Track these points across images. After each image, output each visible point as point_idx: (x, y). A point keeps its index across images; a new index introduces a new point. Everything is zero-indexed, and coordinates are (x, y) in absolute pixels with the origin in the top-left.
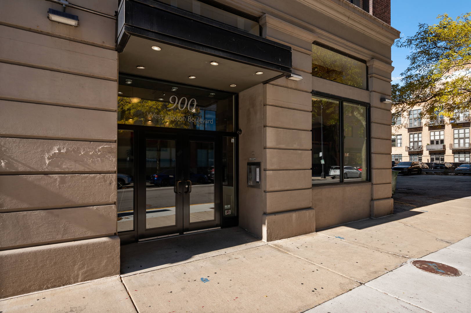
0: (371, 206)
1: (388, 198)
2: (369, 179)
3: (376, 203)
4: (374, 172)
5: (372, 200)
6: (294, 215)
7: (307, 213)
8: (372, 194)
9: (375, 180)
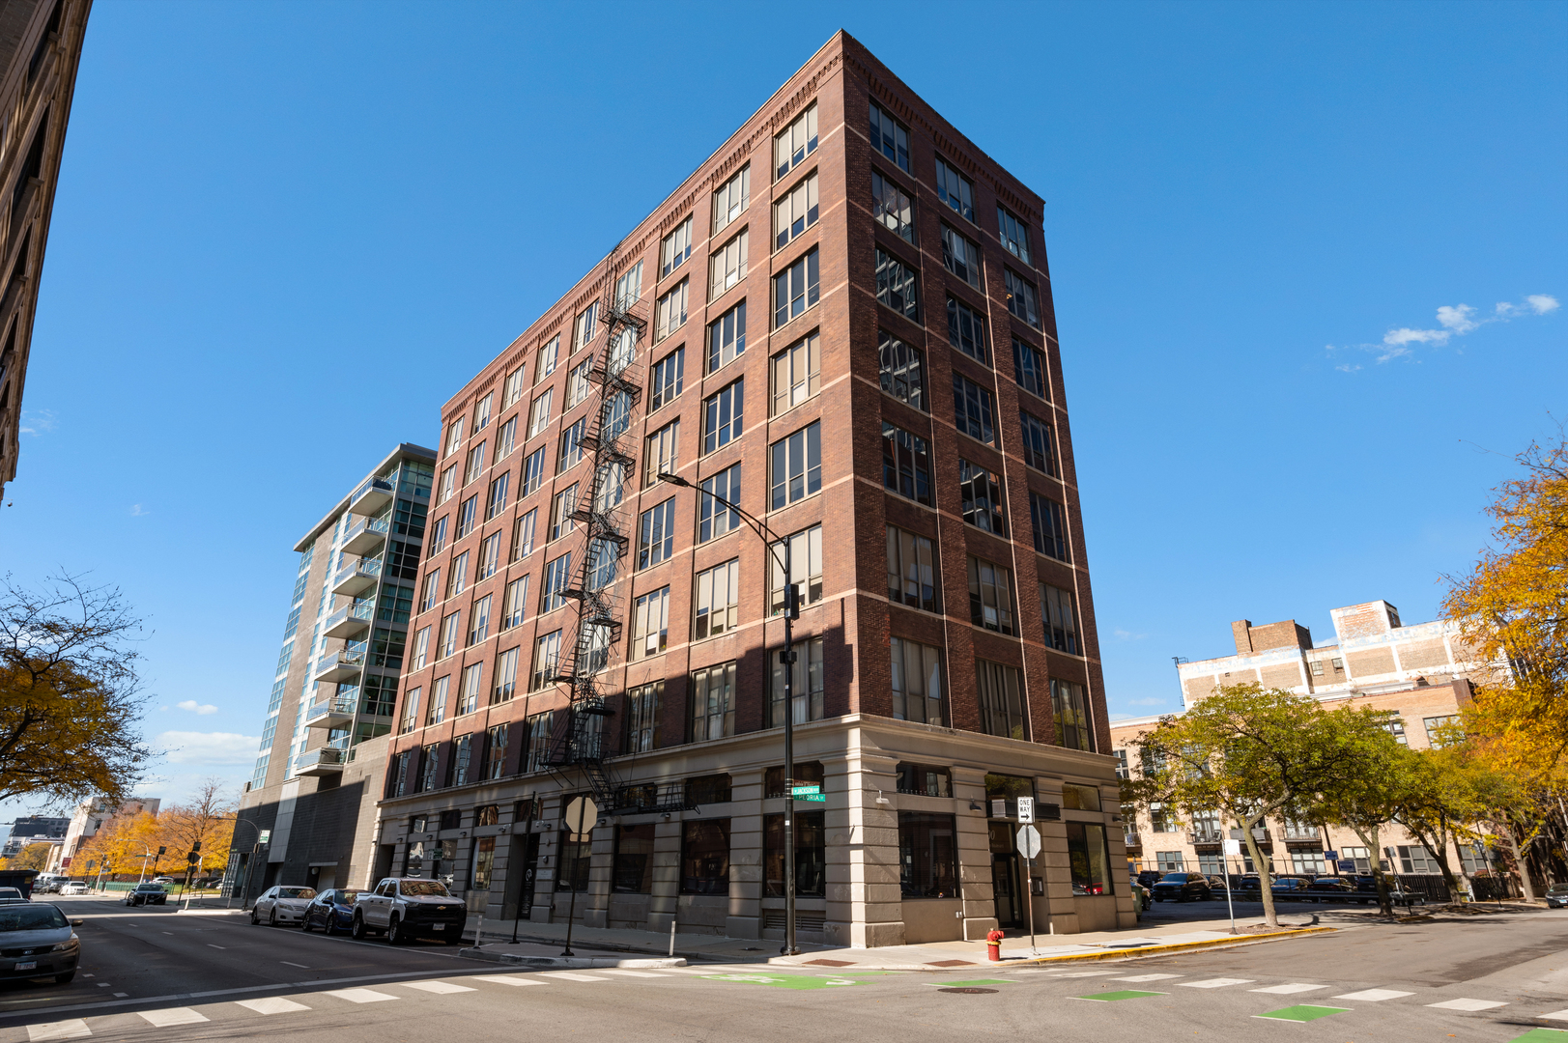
0: (1117, 918)
1: (1131, 912)
2: (1112, 892)
3: (1121, 915)
4: (1116, 886)
5: (1117, 912)
6: (1066, 917)
7: (1073, 917)
8: (1116, 907)
9: (1117, 893)
